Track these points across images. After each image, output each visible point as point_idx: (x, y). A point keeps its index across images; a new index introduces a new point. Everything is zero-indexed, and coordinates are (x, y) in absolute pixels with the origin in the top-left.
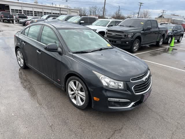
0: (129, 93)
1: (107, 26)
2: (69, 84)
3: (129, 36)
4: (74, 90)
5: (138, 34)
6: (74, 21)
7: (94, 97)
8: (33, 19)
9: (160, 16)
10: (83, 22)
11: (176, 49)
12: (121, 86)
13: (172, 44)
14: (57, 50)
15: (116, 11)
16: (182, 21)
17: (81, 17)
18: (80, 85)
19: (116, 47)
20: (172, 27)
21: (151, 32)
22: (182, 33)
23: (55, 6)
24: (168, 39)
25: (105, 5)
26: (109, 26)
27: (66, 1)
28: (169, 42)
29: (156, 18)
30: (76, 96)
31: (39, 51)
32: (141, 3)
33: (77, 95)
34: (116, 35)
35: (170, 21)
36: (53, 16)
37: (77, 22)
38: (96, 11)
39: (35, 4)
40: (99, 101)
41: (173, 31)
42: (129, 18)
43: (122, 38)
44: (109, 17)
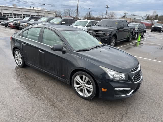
0: (131, 82)
1: (86, 26)
2: (75, 78)
3: (107, 34)
4: (80, 83)
5: (114, 33)
6: (55, 22)
7: (102, 89)
8: (16, 21)
9: (123, 16)
10: (64, 23)
11: (142, 44)
12: (123, 77)
13: (139, 39)
14: (62, 49)
15: (87, 13)
16: (141, 20)
17: (62, 18)
18: (87, 79)
19: (107, 45)
20: (137, 26)
21: (123, 31)
22: (145, 30)
23: (33, 9)
24: (135, 35)
25: (78, 7)
26: (87, 26)
27: (44, 4)
28: (136, 38)
29: (120, 18)
30: (82, 89)
31: (42, 50)
32: (108, 6)
33: (83, 87)
34: (97, 34)
35: (131, 20)
36: (34, 18)
37: (58, 23)
38: (70, 13)
39: (14, 7)
40: (107, 91)
41: (138, 29)
42: (105, 19)
43: (102, 36)
44: (82, 18)
